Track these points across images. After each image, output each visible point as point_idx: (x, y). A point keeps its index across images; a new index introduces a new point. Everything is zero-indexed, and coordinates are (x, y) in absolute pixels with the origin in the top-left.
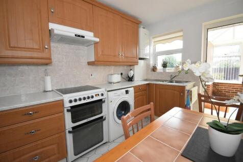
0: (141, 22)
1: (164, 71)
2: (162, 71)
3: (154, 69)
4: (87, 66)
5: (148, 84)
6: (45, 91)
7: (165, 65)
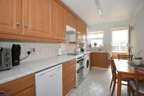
0: (87, 25)
1: (95, 47)
2: (94, 47)
3: (90, 46)
4: (70, 44)
5: (91, 53)
6: (58, 55)
7: (95, 44)
